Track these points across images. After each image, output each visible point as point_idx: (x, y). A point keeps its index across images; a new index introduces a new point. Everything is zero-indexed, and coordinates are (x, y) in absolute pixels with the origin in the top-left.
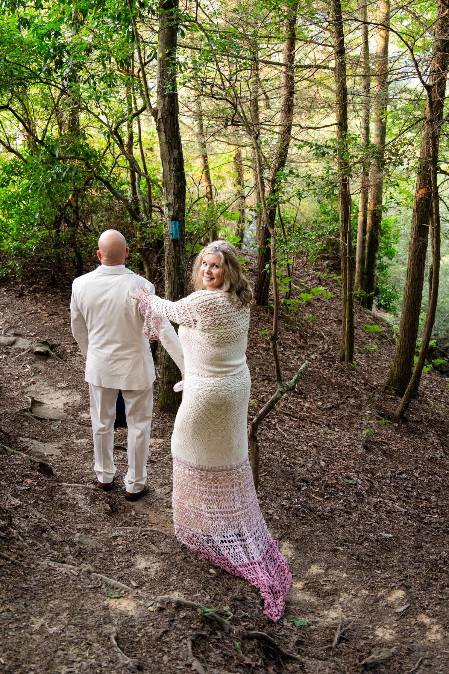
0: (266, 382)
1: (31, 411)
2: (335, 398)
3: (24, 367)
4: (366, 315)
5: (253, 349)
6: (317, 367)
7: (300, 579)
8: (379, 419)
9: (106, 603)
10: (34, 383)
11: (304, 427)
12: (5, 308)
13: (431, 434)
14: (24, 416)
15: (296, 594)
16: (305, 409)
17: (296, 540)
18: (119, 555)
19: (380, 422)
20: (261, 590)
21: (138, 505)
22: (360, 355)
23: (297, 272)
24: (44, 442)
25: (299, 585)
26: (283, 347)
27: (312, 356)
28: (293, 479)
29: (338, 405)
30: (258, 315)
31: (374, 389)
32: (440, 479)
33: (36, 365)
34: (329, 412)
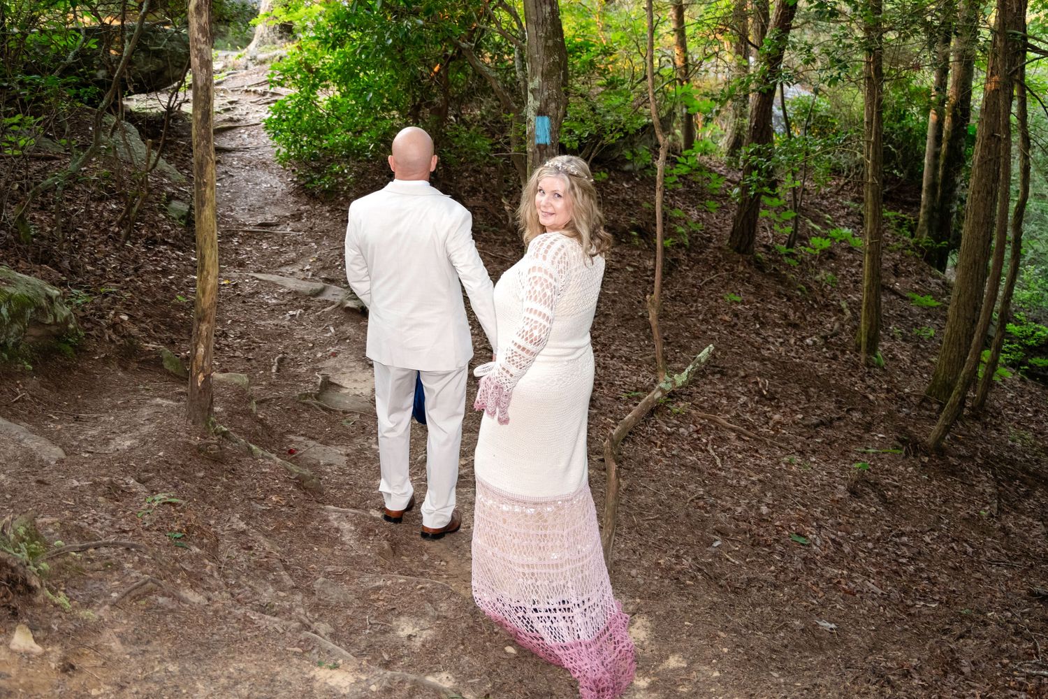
0: (718, 376)
1: (317, 397)
2: (827, 410)
3: (326, 330)
4: (930, 279)
5: (708, 322)
6: (812, 359)
7: (646, 674)
8: (897, 448)
9: (312, 674)
10: (334, 355)
11: (757, 451)
12: (321, 237)
13: (985, 479)
14: (304, 404)
15: (634, 695)
16: (771, 423)
17: (658, 617)
18: (375, 614)
19: (898, 452)
20: (581, 684)
21: (435, 546)
22: (903, 344)
23: (825, 202)
24: (327, 444)
25: (642, 683)
26: (762, 323)
27: (808, 341)
28: (704, 529)
29: (831, 421)
30: (732, 270)
31: (903, 399)
32: (970, 550)
33: (343, 328)
34: (813, 432)
